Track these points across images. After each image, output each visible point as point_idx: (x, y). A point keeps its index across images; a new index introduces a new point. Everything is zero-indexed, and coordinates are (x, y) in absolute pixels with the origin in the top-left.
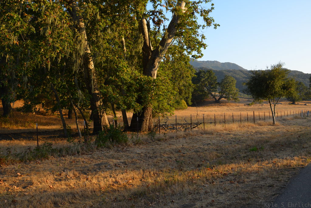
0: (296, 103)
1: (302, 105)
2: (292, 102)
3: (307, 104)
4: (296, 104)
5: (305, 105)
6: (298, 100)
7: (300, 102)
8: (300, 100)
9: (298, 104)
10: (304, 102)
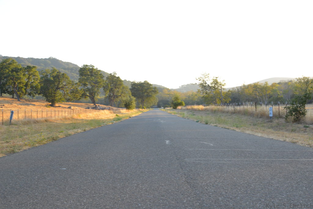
0: (57, 105)
1: (65, 108)
2: (51, 104)
3: (72, 107)
4: (57, 107)
5: (70, 108)
6: (59, 100)
7: (62, 104)
8: (63, 101)
9: (59, 106)
10: (69, 105)
